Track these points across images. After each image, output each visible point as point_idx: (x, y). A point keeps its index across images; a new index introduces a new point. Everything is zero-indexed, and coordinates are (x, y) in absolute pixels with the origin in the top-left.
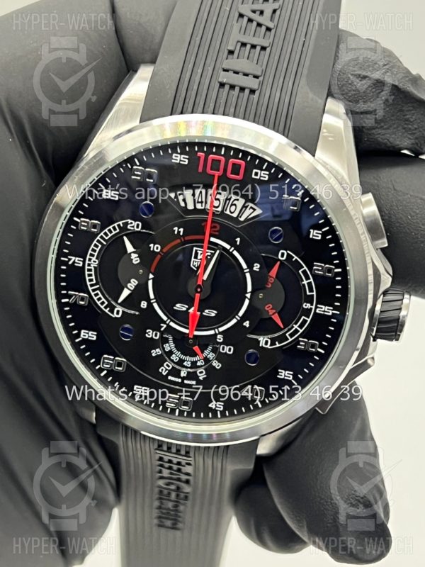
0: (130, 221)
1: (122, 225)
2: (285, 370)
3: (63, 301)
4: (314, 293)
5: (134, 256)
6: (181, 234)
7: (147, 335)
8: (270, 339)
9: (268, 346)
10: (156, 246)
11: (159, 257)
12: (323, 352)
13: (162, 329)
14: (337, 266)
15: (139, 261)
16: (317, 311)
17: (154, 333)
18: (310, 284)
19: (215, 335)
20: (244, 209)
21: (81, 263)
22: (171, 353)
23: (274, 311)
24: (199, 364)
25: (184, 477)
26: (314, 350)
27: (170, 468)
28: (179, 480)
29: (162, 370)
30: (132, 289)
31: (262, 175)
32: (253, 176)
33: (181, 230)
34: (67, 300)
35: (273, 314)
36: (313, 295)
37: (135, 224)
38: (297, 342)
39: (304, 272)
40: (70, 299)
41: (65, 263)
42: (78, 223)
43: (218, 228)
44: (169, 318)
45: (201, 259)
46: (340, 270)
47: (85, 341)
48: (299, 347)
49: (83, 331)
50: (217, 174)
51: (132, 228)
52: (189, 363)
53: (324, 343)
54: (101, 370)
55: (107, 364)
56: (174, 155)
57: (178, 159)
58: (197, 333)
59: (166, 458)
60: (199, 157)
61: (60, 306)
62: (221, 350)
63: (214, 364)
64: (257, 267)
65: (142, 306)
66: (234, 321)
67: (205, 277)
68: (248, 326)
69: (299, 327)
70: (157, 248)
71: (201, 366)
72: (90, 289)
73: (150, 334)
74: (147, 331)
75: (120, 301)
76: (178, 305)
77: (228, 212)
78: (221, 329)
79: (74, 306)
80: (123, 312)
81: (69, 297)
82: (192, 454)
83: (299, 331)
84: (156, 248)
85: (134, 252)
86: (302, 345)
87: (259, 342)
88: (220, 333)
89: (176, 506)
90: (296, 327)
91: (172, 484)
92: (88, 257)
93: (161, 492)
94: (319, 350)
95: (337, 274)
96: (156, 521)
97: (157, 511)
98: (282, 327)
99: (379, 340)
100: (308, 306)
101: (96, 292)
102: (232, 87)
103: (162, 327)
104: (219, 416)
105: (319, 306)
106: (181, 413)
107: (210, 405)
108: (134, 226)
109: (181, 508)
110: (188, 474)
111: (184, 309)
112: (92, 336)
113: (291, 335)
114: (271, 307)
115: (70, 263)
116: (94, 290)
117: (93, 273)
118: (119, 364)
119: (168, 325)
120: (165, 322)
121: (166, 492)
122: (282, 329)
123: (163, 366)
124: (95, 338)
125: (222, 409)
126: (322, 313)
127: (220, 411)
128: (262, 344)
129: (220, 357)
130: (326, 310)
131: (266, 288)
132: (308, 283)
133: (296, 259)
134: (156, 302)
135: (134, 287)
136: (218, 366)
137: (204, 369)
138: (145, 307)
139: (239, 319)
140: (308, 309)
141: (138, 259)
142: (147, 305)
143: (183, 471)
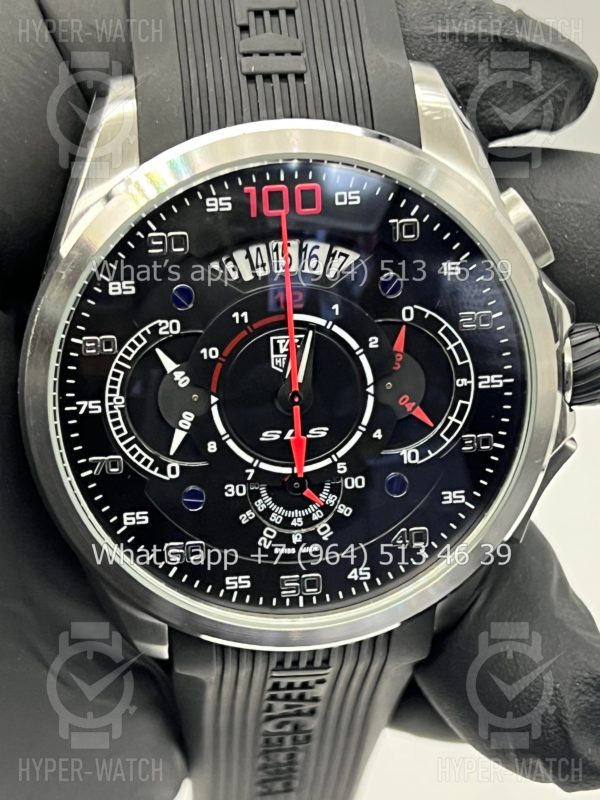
0: (160, 322)
1: (149, 332)
2: (452, 491)
3: (83, 475)
4: (469, 360)
5: (178, 375)
6: (246, 321)
7: (227, 494)
8: (417, 448)
9: (417, 461)
10: (211, 350)
11: (219, 365)
12: (502, 446)
13: (249, 478)
14: (495, 309)
15: (188, 382)
16: (480, 386)
17: (238, 487)
18: (458, 348)
19: (334, 464)
20: (331, 258)
21: (99, 408)
22: (268, 512)
23: (414, 404)
24: (315, 517)
25: (307, 707)
26: (488, 447)
27: (288, 697)
28: (299, 714)
29: (263, 542)
30: (187, 428)
31: (350, 198)
32: (337, 203)
33: (245, 314)
34: (89, 472)
35: (414, 409)
36: (468, 364)
37: (169, 324)
38: (460, 442)
39: (447, 332)
40: (93, 471)
41: (74, 414)
42: (80, 345)
43: (301, 297)
44: (255, 458)
45: (285, 353)
46: (500, 314)
47: (132, 530)
48: (464, 448)
50: (283, 213)
51: (167, 333)
52: (300, 520)
53: (501, 433)
54: (168, 568)
56: (208, 200)
57: (216, 205)
58: (308, 469)
59: (284, 683)
60: (248, 194)
61: (82, 483)
62: (347, 487)
63: (341, 511)
64: (373, 342)
65: (209, 450)
66: (358, 435)
67: (300, 378)
68: (380, 437)
69: (457, 418)
70: (214, 353)
71: (320, 520)
72: (122, 445)
73: (232, 490)
74: (226, 487)
75: (172, 452)
76: (265, 434)
78: (341, 453)
79: (103, 479)
80: (181, 468)
81: (92, 466)
82: (333, 662)
83: (458, 425)
84: (211, 353)
85: (176, 370)
86: (469, 445)
87: (402, 457)
88: (340, 460)
89: (293, 757)
90: (452, 419)
91: (287, 723)
92: (107, 395)
93: (267, 741)
94: (496, 445)
95: (498, 322)
96: (256, 789)
97: (261, 772)
98: (432, 425)
99: (576, 408)
100: (464, 382)
101: (131, 448)
102: (267, 77)
103: (249, 474)
104: (367, 589)
105: (480, 377)
106: (308, 600)
107: (350, 577)
108: (168, 327)
109: (299, 757)
110: (315, 700)
111: (277, 437)
112: (142, 518)
113: (448, 434)
114: (407, 400)
115: (82, 412)
116: (127, 446)
117: (120, 418)
119: (257, 469)
120: (250, 466)
121: (274, 739)
122: (432, 429)
123: (262, 535)
124: (146, 520)
125: (368, 577)
126: (488, 387)
127: (367, 581)
128: (407, 459)
129: (349, 497)
130: (493, 381)
131: (394, 371)
132: (455, 347)
133: (430, 315)
134: (231, 437)
135: (189, 424)
136: (348, 512)
137: (328, 523)
138: (215, 450)
139: (364, 429)
140: (464, 386)
141: (187, 378)
142: (217, 446)
143: (308, 697)
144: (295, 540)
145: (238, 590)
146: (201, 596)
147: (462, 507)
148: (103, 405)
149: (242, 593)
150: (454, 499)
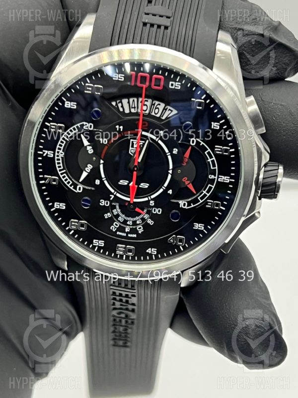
0: (85, 123)
1: (79, 127)
2: (199, 223)
3: (41, 182)
4: (216, 168)
5: (89, 148)
6: (121, 130)
7: (101, 204)
8: (187, 202)
9: (186, 207)
11: (106, 147)
12: (224, 209)
13: (111, 199)
14: (231, 147)
15: (92, 152)
16: (219, 180)
17: (106, 202)
18: (213, 161)
19: (149, 201)
20: (164, 111)
21: (52, 155)
22: (118, 216)
23: (189, 182)
24: (138, 222)
25: (130, 307)
26: (218, 208)
27: (121, 300)
28: (127, 309)
29: (113, 228)
30: (89, 171)
31: (176, 85)
32: (170, 87)
33: (121, 127)
34: (43, 182)
35: (189, 184)
37: (89, 125)
38: (206, 203)
39: (209, 153)
40: (45, 181)
41: (41, 155)
43: (147, 125)
44: (115, 191)
45: (136, 148)
46: (233, 150)
47: (57, 210)
48: (207, 206)
49: (56, 203)
50: (144, 86)
51: (87, 128)
52: (131, 222)
53: (224, 203)
54: (70, 230)
55: (74, 225)
56: (114, 74)
57: (117, 77)
58: (135, 200)
59: (118, 293)
60: (132, 75)
61: (39, 186)
62: (153, 212)
63: (149, 222)
64: (175, 151)
65: (96, 183)
66: (161, 190)
67: (140, 160)
68: (171, 193)
69: (206, 192)
71: (140, 224)
72: (59, 173)
73: (103, 203)
74: (101, 201)
75: (81, 181)
76: (121, 181)
77: (153, 114)
78: (153, 197)
79: (49, 185)
80: (83, 188)
81: (45, 179)
82: (136, 287)
83: (207, 195)
85: (89, 145)
86: (209, 205)
87: (180, 204)
88: (152, 200)
89: (126, 330)
90: (205, 192)
91: (122, 313)
92: (57, 150)
93: (115, 320)
94: (222, 208)
95: (232, 153)
96: (112, 342)
97: (113, 334)
98: (195, 193)
99: (262, 199)
100: (213, 177)
102: (152, 25)
103: (111, 197)
104: (154, 258)
105: (220, 176)
106: (127, 257)
107: (147, 251)
108: (88, 126)
109: (129, 331)
110: (133, 304)
111: (126, 184)
112: (62, 206)
113: (202, 198)
114: (187, 179)
115: (45, 155)
116: (62, 174)
117: (61, 161)
118: (82, 225)
119: (115, 196)
120: (113, 194)
121: (118, 320)
122: (195, 195)
123: (113, 225)
124: (64, 208)
125: (155, 253)
126: (223, 181)
127: (154, 255)
128: (181, 205)
129: (153, 216)
130: (225, 179)
131: (182, 165)
132: (211, 161)
133: (203, 144)
134: (106, 180)
135: (90, 170)
136: (152, 223)
137: (142, 226)
138: (99, 184)
139: (164, 188)
140: (212, 179)
141: (92, 150)
142: (100, 182)
143: (130, 302)
144: (127, 230)
145: (98, 246)
146: (82, 245)
147: (202, 232)
148: (54, 154)
149: (100, 248)
150: (198, 227)
